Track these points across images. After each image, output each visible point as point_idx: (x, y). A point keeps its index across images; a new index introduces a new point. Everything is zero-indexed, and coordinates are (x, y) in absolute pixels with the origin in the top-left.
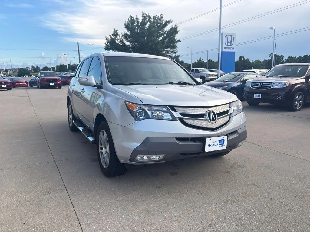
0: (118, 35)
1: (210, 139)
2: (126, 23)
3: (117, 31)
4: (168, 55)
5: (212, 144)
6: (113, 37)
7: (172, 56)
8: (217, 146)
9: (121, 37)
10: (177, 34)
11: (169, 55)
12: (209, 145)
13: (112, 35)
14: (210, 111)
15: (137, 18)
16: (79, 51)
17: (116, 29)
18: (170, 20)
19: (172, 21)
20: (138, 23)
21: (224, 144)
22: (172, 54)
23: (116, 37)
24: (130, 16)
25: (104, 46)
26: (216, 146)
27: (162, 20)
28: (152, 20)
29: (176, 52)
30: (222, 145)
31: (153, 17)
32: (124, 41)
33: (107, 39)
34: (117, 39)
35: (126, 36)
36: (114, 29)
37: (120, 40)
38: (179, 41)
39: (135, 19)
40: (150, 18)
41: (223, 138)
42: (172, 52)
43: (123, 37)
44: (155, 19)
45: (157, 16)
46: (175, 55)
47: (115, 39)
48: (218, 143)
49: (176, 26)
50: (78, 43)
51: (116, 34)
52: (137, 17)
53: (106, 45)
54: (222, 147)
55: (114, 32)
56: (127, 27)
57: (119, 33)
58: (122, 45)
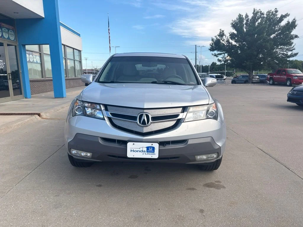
0: (224, 35)
1: (134, 144)
2: (233, 23)
3: (223, 31)
4: (282, 53)
5: (137, 150)
6: (218, 38)
7: (288, 54)
8: (145, 153)
9: (227, 37)
10: (295, 28)
11: (284, 53)
12: (132, 150)
13: (218, 36)
14: (143, 113)
15: (247, 16)
16: (196, 52)
17: (222, 29)
18: (287, 14)
19: (289, 15)
20: (247, 21)
21: (154, 152)
22: (288, 52)
23: (222, 37)
24: (239, 14)
25: (209, 47)
26: (143, 153)
27: (276, 15)
28: (265, 16)
29: (293, 50)
30: (151, 153)
31: (267, 12)
32: (231, 41)
33: (212, 40)
34: (222, 39)
35: (232, 36)
36: (220, 30)
37: (226, 40)
38: (296, 37)
39: (244, 17)
40: (263, 14)
41: (152, 145)
42: (287, 49)
43: (229, 37)
44: (269, 14)
45: (271, 11)
46: (292, 53)
47: (221, 39)
48: (145, 149)
49: (294, 19)
50: (196, 45)
51: (222, 34)
52: (247, 14)
53: (211, 46)
54: (151, 155)
55: (220, 32)
56: (234, 26)
57: (225, 33)
58: (227, 45)
